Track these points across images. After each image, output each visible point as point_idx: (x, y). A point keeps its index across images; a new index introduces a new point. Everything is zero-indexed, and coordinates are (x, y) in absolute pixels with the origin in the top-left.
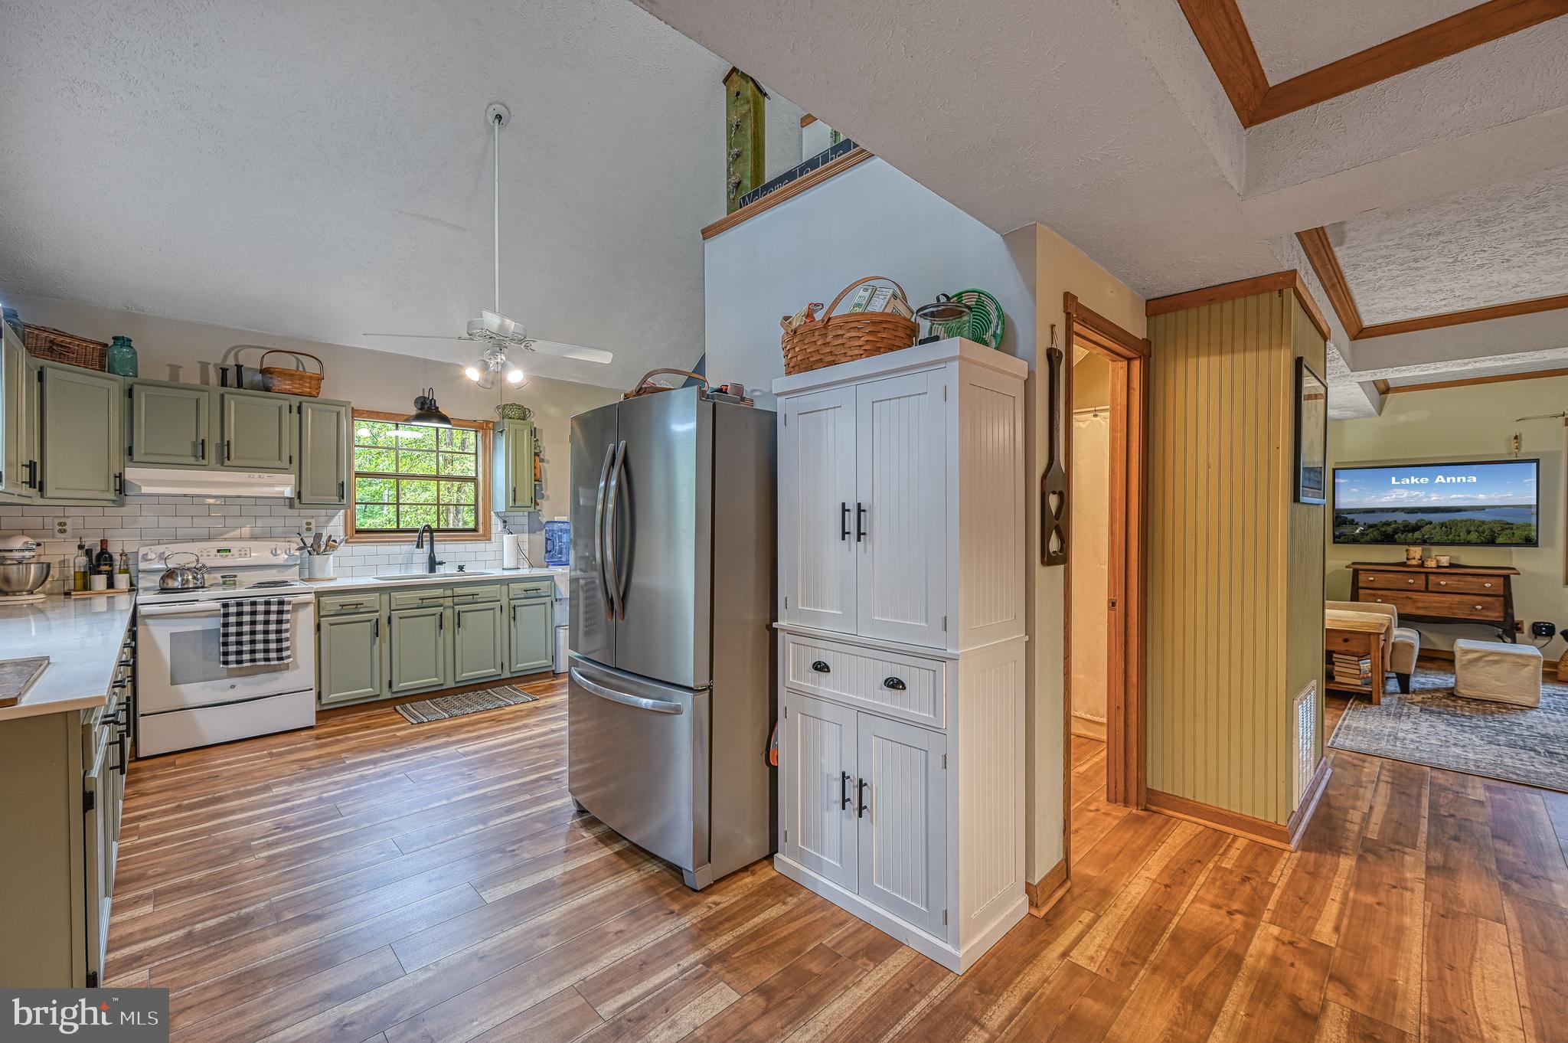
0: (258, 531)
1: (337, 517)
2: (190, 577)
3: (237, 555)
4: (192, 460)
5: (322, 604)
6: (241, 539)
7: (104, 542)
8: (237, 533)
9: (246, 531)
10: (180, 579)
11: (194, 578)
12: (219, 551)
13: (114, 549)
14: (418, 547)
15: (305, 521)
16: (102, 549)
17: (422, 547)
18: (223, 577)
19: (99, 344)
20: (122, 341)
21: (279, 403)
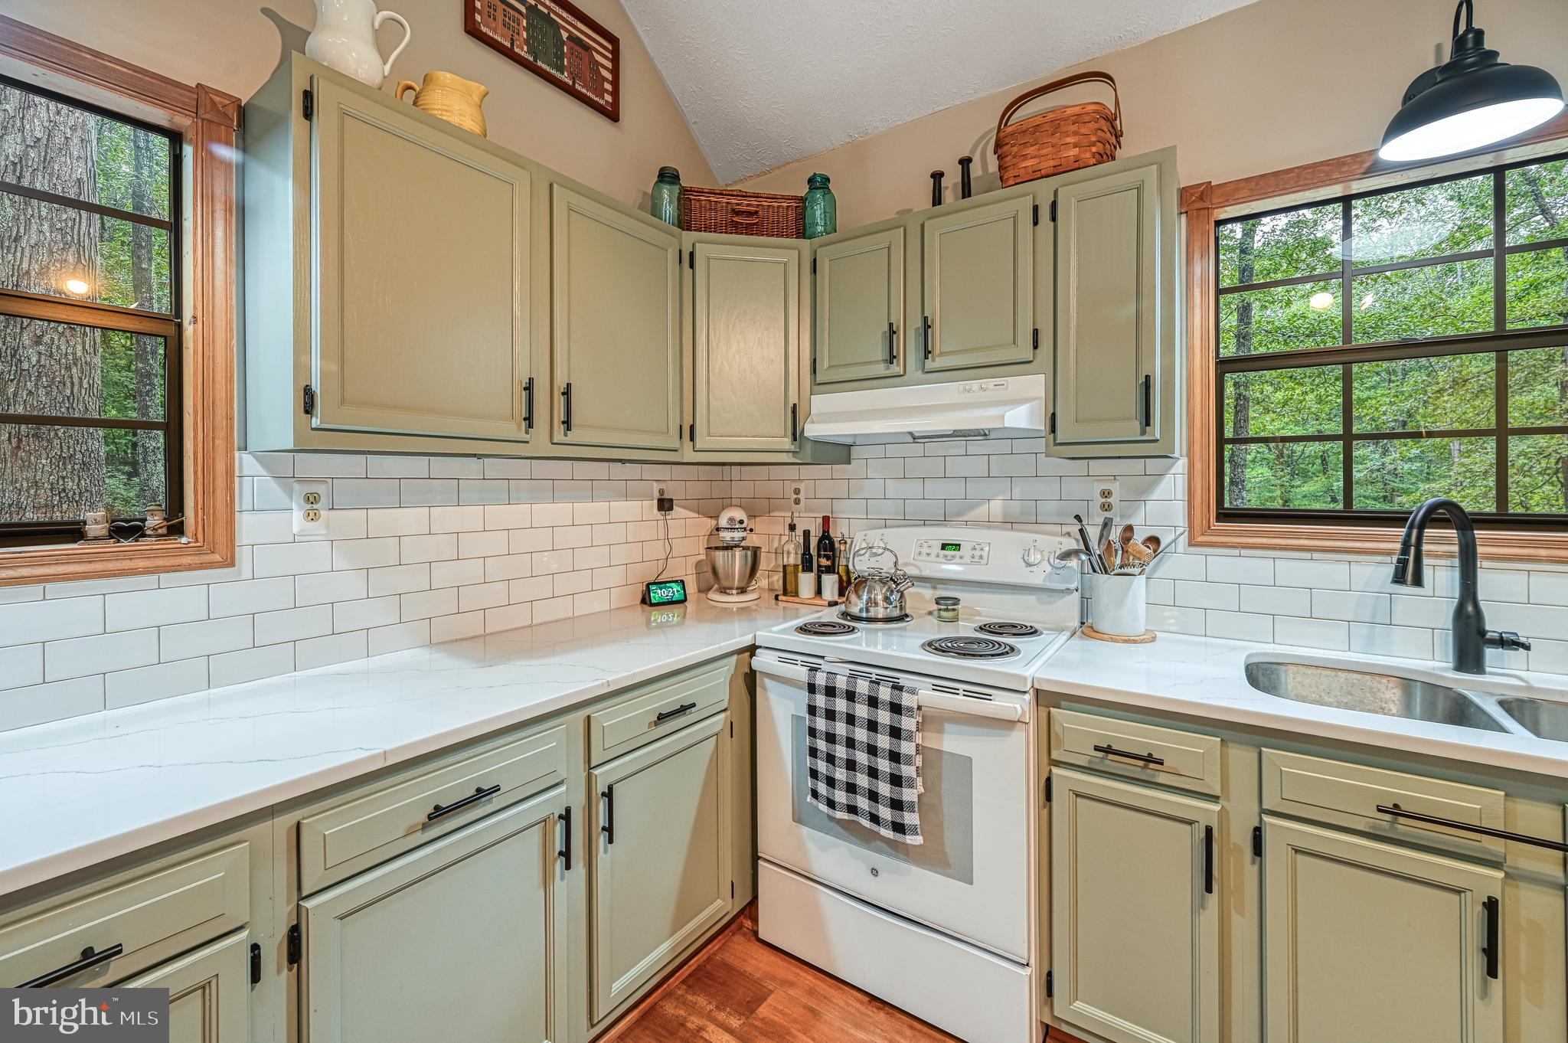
0: (1015, 507)
1: (1169, 478)
2: (880, 597)
3: (967, 559)
4: (881, 369)
5: (1056, 728)
6: (988, 523)
7: (826, 520)
8: (980, 512)
9: (996, 507)
10: (865, 597)
11: (886, 599)
12: (944, 547)
13: (836, 533)
14: (1399, 578)
15: (1099, 487)
16: (824, 532)
17: (1418, 581)
18: (938, 601)
19: (794, 198)
20: (819, 183)
21: (1010, 206)
